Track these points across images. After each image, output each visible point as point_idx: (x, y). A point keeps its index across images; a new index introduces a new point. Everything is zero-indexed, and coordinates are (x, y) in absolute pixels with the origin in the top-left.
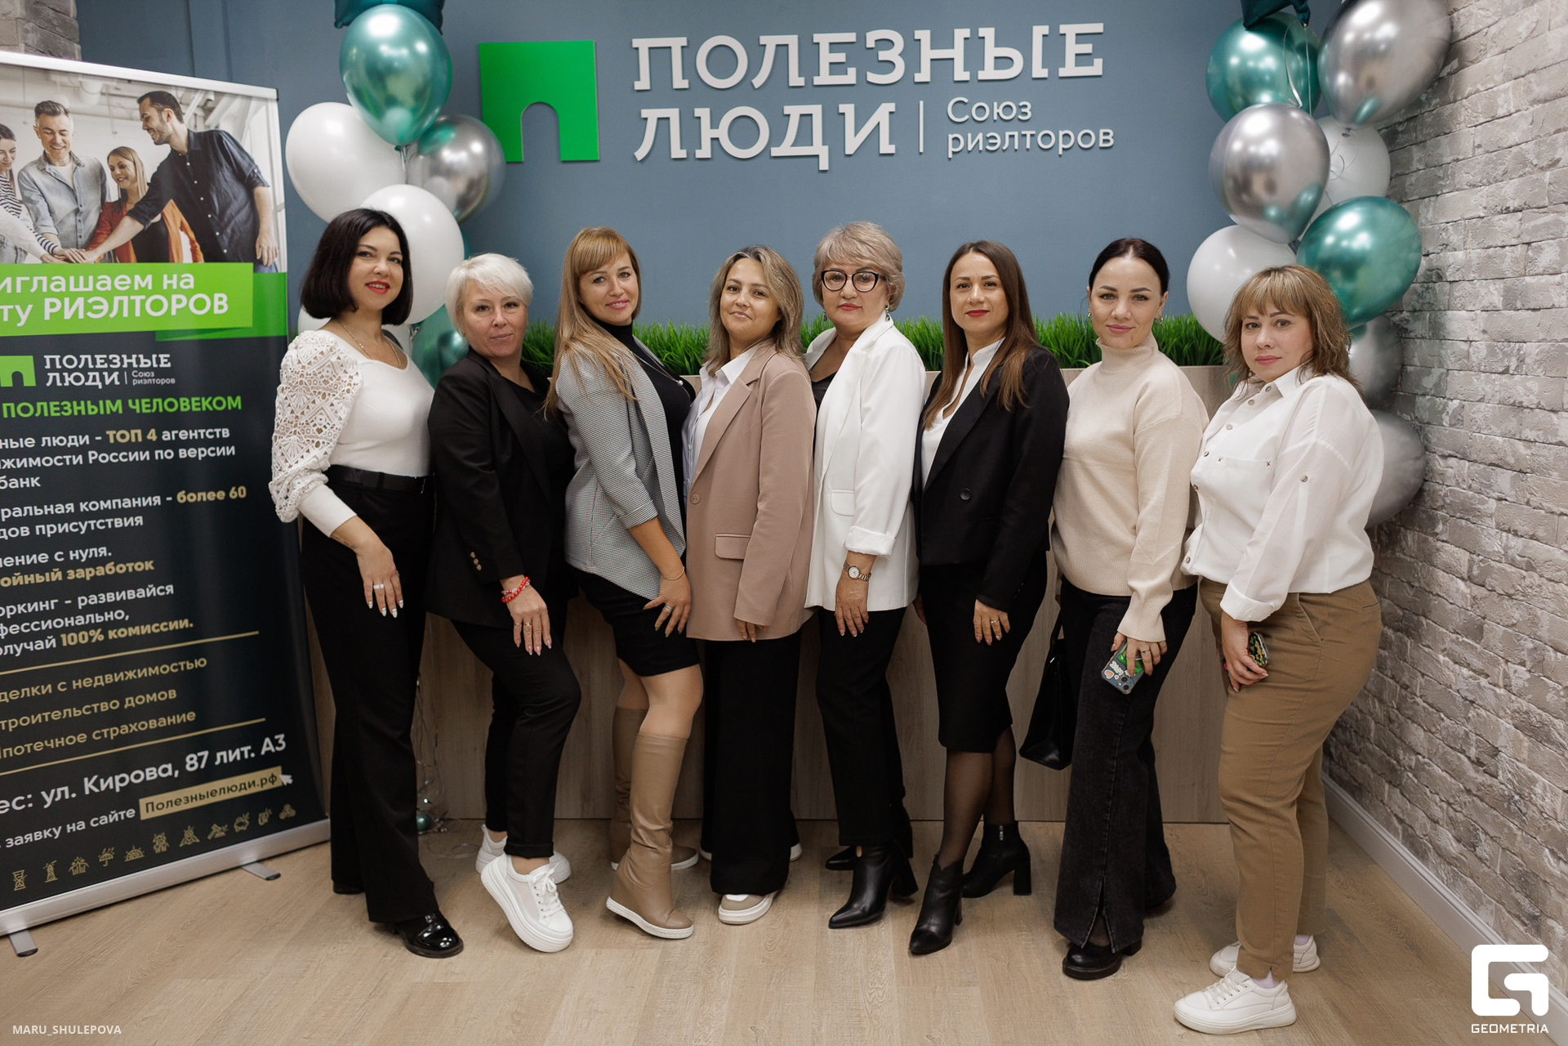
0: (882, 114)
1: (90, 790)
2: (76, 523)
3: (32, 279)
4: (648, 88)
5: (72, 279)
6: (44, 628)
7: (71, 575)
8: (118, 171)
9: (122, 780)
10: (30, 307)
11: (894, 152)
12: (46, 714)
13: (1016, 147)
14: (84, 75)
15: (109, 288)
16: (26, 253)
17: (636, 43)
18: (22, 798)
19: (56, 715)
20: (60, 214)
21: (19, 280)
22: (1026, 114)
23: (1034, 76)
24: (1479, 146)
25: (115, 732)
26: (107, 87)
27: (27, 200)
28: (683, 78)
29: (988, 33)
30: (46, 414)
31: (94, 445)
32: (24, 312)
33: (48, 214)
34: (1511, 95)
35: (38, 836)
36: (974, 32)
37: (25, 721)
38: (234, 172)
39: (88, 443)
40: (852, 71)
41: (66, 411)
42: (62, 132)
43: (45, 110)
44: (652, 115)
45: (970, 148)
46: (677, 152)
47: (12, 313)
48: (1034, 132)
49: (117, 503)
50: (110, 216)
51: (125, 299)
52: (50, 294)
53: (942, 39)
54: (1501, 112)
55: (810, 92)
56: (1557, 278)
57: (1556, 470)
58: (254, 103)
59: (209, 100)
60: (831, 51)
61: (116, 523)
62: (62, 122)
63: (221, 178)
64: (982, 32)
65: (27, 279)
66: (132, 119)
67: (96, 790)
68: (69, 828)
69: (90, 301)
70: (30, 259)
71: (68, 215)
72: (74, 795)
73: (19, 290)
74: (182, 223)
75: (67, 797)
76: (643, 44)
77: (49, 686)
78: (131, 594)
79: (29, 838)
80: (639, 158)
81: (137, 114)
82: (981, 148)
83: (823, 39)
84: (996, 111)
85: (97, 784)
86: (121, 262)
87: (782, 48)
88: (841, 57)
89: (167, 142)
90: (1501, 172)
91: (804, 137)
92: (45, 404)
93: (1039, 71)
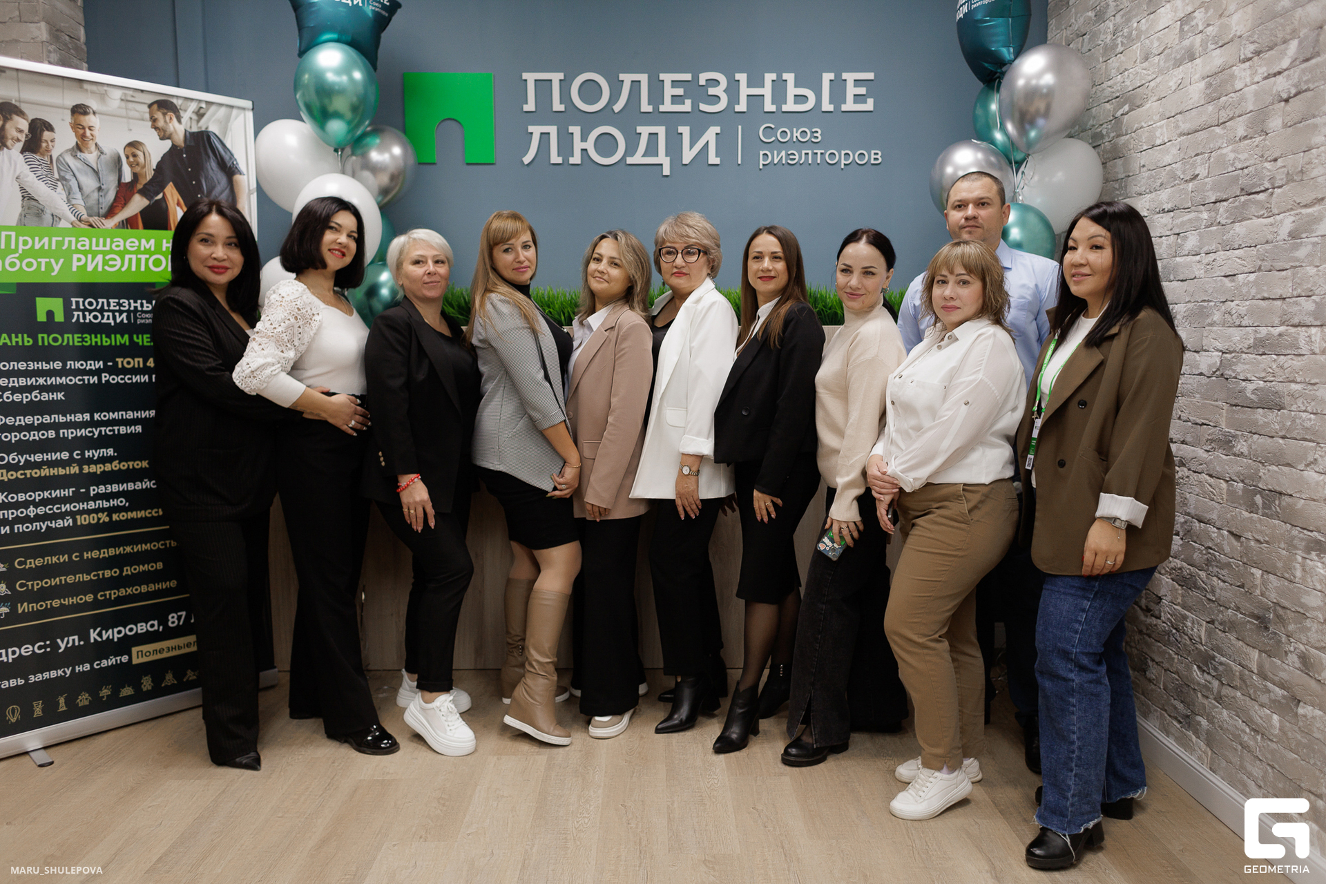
0: (711, 134)
1: (95, 639)
2: (90, 429)
3: (64, 240)
4: (533, 109)
5: (94, 240)
6: (63, 510)
7: (86, 469)
8: (131, 159)
9: (119, 632)
10: (62, 260)
11: (719, 163)
12: (63, 578)
13: (810, 162)
14: (108, 85)
15: (122, 248)
16: (60, 219)
17: (525, 76)
18: (42, 644)
19: (70, 579)
20: (87, 190)
21: (54, 239)
22: (817, 137)
23: (823, 110)
24: (1144, 166)
25: (115, 593)
26: (125, 94)
27: (62, 179)
28: (561, 103)
29: (789, 77)
30: (71, 344)
31: (106, 369)
32: (57, 264)
33: (78, 190)
34: (1165, 130)
35: (53, 674)
36: (780, 76)
37: (46, 583)
38: (218, 164)
39: (102, 367)
40: (688, 102)
41: (86, 342)
42: (90, 128)
43: (79, 110)
44: (536, 130)
45: (776, 162)
46: (555, 159)
47: (48, 265)
48: (823, 151)
49: (122, 415)
50: (125, 192)
51: (134, 257)
52: (77, 251)
53: (756, 81)
54: (1158, 142)
55: (656, 117)
56: (1198, 258)
57: (1198, 393)
58: (235, 111)
59: (201, 108)
60: (672, 87)
61: (121, 430)
62: (91, 120)
63: (209, 167)
64: (785, 76)
65: (61, 239)
66: (143, 120)
67: (99, 639)
68: (77, 669)
69: (107, 258)
70: (64, 224)
71: (93, 191)
72: (82, 643)
73: (54, 247)
74: (178, 200)
75: (77, 644)
76: (530, 77)
77: (66, 556)
78: (131, 486)
79: (46, 675)
80: (526, 162)
81: (147, 116)
82: (784, 162)
83: (667, 78)
84: (795, 135)
85: (100, 635)
86: (132, 228)
87: (636, 84)
88: (680, 91)
89: (169, 138)
90: (1158, 184)
91: (652, 150)
92: (70, 336)
93: (827, 106)
